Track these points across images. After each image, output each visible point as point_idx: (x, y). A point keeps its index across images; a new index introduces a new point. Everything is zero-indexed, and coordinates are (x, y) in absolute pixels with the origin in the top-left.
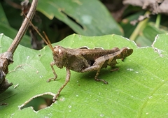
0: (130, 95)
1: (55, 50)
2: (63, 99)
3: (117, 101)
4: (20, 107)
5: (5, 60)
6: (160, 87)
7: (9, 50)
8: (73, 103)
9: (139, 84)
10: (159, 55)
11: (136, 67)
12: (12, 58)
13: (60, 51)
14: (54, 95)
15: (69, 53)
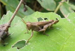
0: (57, 42)
1: (27, 24)
2: (29, 44)
3: (51, 45)
4: (12, 46)
5: (7, 27)
6: (69, 37)
7: (9, 22)
8: (33, 46)
9: (61, 35)
10: (69, 22)
11: (60, 27)
12: (10, 25)
13: (29, 24)
14: (26, 41)
15: (33, 25)
